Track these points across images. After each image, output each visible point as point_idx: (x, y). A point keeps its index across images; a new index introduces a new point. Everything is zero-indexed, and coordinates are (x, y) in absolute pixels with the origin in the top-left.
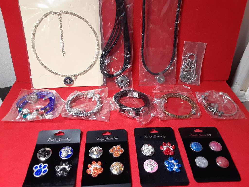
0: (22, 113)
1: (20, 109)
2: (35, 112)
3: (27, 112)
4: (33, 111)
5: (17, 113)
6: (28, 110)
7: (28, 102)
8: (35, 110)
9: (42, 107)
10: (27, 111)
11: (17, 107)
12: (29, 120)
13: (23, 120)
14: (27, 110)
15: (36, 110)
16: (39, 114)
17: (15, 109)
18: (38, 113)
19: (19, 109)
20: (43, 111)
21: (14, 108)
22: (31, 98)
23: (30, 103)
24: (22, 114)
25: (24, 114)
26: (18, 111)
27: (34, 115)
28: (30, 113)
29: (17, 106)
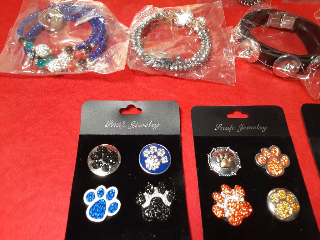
0: (33, 54)
1: (27, 45)
2: (63, 53)
3: (46, 52)
4: (60, 52)
5: (21, 53)
6: (48, 48)
7: (43, 29)
8: (63, 50)
9: (80, 41)
10: (46, 50)
11: (20, 39)
12: (53, 72)
13: (39, 72)
14: (45, 48)
15: (66, 50)
16: (75, 58)
17: (17, 44)
18: (72, 56)
19: (25, 43)
20: (83, 51)
21: (13, 40)
22: (50, 18)
23: (49, 31)
24: (34, 56)
25: (39, 58)
26: (25, 50)
27: (63, 61)
28: (54, 55)
29: (19, 37)
